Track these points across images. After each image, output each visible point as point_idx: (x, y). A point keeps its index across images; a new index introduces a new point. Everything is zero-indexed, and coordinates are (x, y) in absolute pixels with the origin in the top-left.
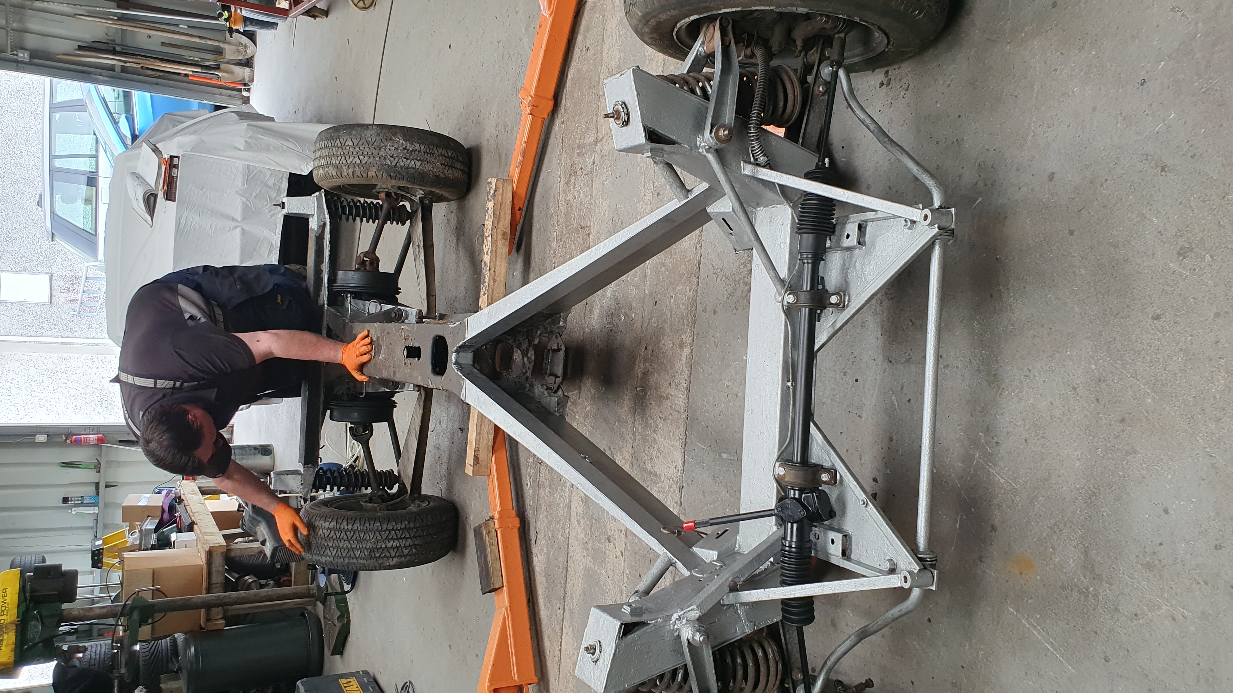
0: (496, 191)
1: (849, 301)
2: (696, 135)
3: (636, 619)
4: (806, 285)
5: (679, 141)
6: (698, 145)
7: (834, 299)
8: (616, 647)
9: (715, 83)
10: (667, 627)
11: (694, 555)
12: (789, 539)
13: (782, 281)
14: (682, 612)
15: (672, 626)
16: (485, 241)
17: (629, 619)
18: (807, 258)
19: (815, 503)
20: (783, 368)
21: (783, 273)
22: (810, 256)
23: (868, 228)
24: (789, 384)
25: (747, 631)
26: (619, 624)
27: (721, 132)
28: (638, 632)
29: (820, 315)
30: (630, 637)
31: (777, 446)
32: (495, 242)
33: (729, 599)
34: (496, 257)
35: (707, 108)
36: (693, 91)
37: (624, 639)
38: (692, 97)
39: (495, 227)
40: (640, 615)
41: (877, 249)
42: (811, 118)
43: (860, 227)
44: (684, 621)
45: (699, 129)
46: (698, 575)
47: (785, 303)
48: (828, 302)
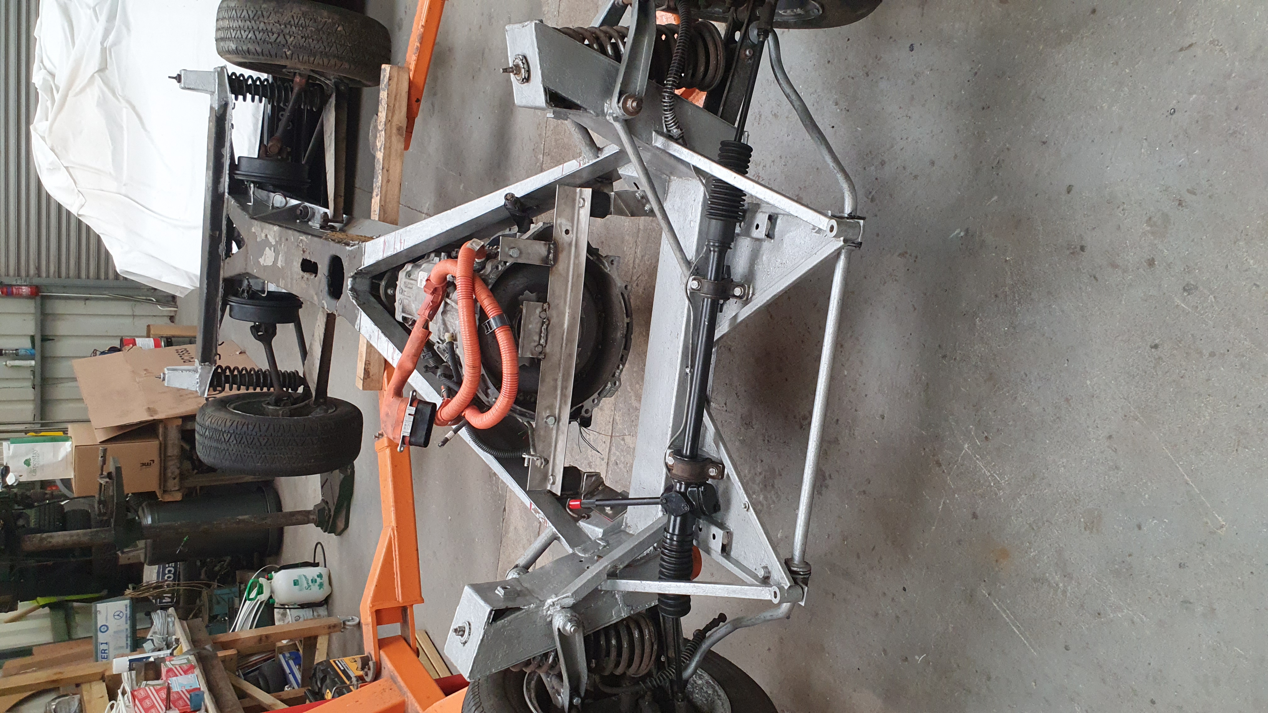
0: (390, 79)
1: (753, 294)
2: (603, 100)
3: (510, 605)
4: (711, 273)
5: (584, 106)
6: (605, 111)
7: (738, 291)
8: (485, 633)
9: (629, 40)
10: (540, 613)
11: (579, 530)
12: (671, 531)
13: (688, 263)
14: (556, 599)
15: (545, 612)
16: (378, 135)
17: (502, 606)
18: (714, 246)
19: (699, 499)
20: (683, 353)
21: (691, 254)
22: (717, 244)
23: (779, 221)
24: (688, 370)
25: (623, 615)
26: (489, 610)
27: (629, 102)
28: (509, 618)
29: (722, 305)
30: (500, 623)
31: (670, 433)
32: (388, 137)
33: (607, 585)
34: (389, 156)
35: (617, 70)
36: (603, 51)
37: (494, 624)
38: (602, 57)
39: (388, 121)
40: (514, 599)
41: (785, 246)
42: (734, 83)
43: (770, 218)
44: (558, 608)
45: (607, 93)
46: (580, 554)
47: (689, 287)
48: (731, 292)
